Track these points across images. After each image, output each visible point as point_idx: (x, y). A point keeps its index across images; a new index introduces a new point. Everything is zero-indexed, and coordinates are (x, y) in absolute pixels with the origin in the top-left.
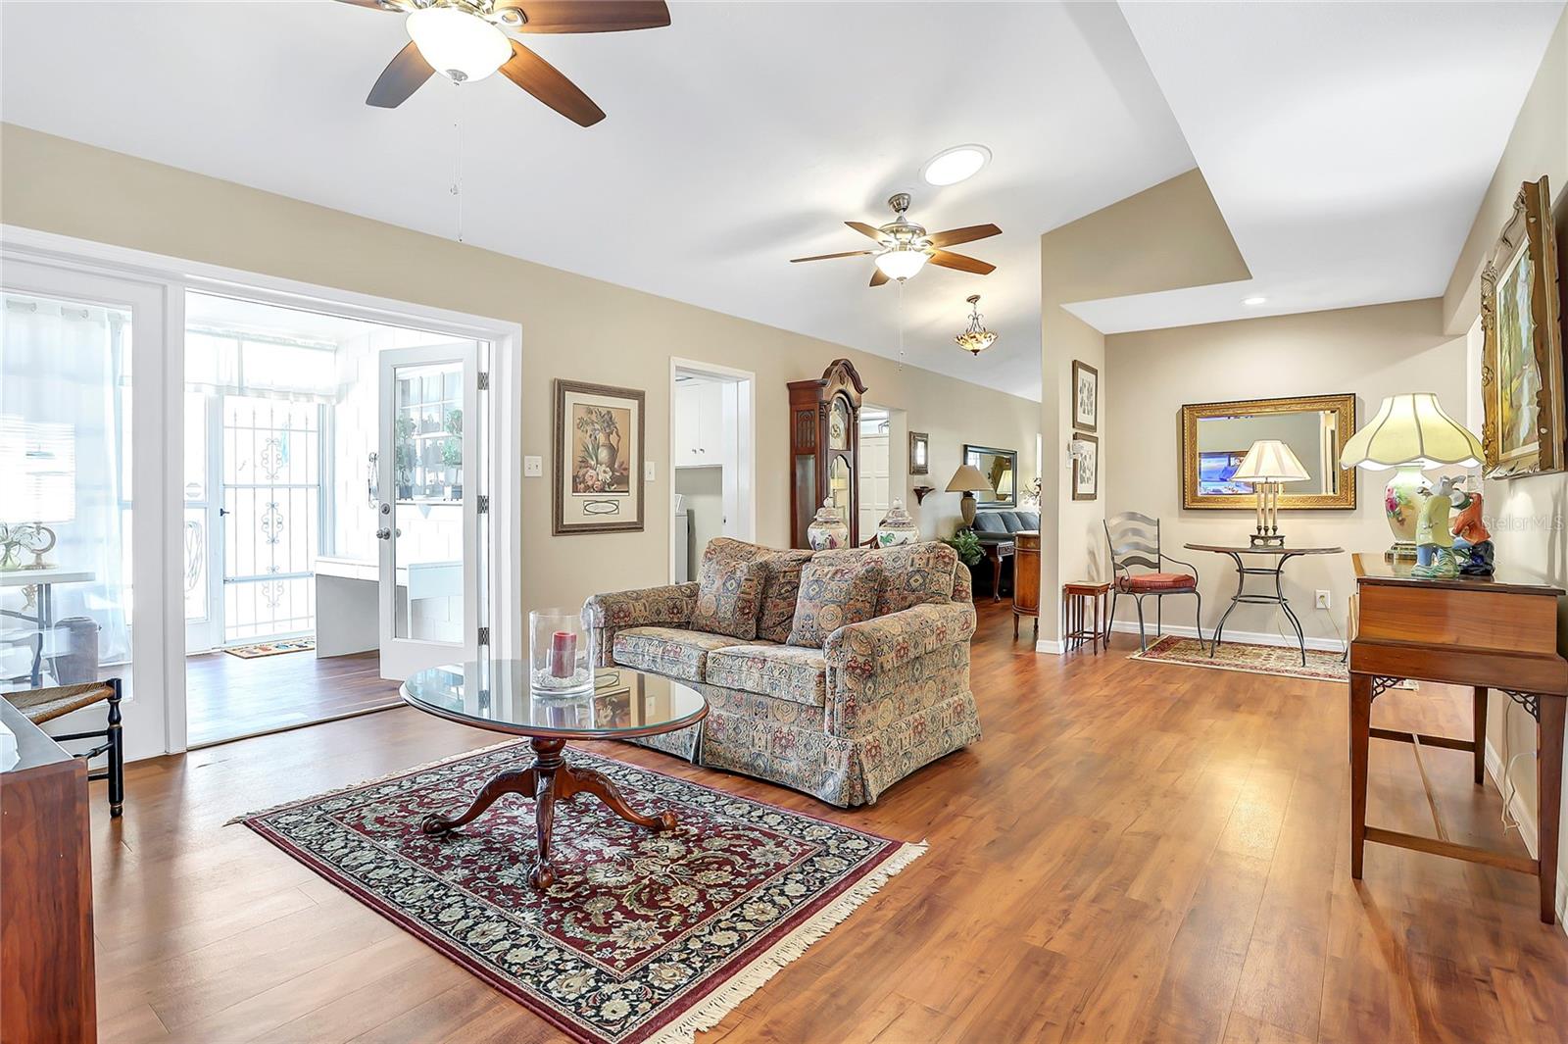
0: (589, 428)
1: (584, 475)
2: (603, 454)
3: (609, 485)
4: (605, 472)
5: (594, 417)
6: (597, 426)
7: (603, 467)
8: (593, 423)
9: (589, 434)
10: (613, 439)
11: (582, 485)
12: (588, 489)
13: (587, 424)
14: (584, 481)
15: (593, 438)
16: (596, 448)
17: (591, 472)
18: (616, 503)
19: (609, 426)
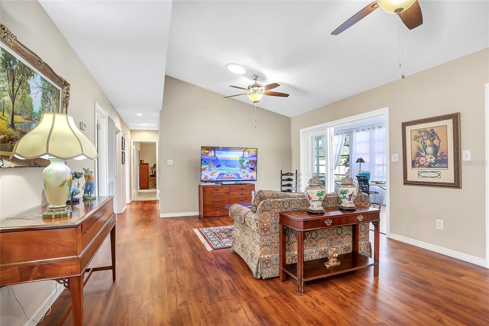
0: (420, 139)
1: (418, 160)
2: (430, 150)
3: (434, 164)
4: (431, 158)
5: (423, 134)
6: (425, 138)
7: (430, 156)
8: (422, 136)
9: (420, 142)
10: (436, 142)
11: (417, 165)
12: (420, 166)
13: (419, 137)
14: (418, 163)
15: (423, 143)
16: (425, 147)
17: (422, 158)
18: (439, 173)
19: (432, 136)
